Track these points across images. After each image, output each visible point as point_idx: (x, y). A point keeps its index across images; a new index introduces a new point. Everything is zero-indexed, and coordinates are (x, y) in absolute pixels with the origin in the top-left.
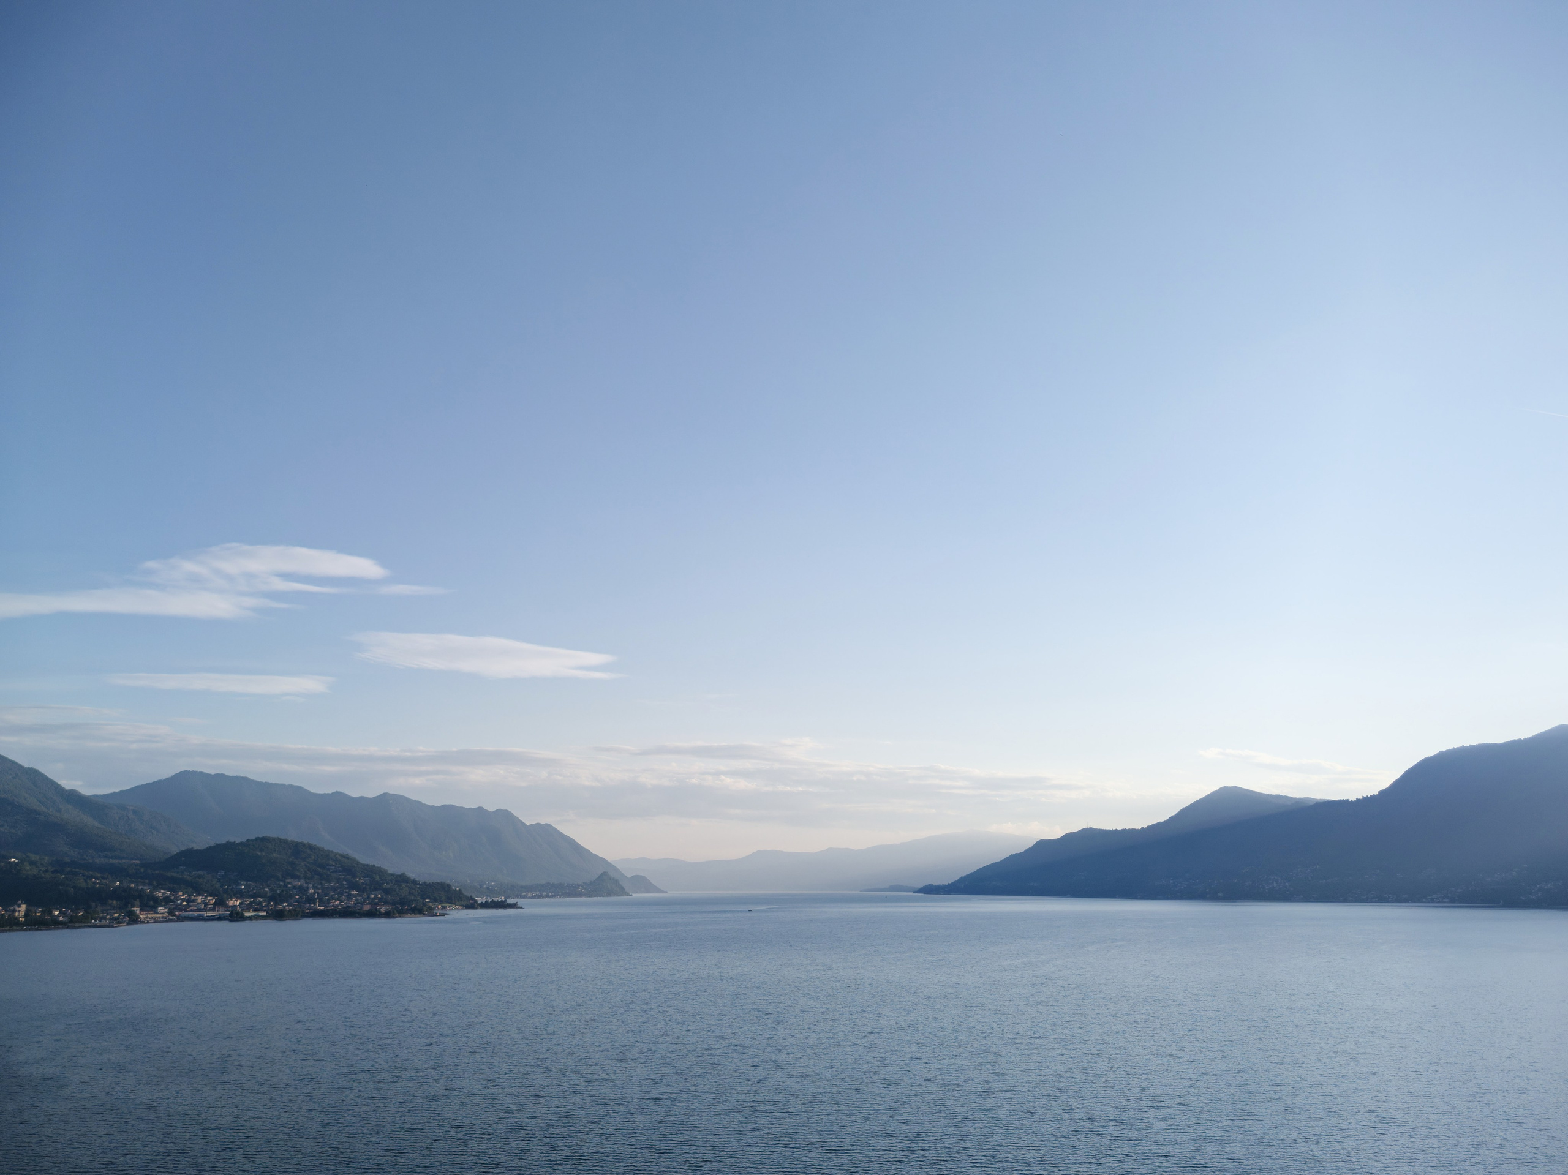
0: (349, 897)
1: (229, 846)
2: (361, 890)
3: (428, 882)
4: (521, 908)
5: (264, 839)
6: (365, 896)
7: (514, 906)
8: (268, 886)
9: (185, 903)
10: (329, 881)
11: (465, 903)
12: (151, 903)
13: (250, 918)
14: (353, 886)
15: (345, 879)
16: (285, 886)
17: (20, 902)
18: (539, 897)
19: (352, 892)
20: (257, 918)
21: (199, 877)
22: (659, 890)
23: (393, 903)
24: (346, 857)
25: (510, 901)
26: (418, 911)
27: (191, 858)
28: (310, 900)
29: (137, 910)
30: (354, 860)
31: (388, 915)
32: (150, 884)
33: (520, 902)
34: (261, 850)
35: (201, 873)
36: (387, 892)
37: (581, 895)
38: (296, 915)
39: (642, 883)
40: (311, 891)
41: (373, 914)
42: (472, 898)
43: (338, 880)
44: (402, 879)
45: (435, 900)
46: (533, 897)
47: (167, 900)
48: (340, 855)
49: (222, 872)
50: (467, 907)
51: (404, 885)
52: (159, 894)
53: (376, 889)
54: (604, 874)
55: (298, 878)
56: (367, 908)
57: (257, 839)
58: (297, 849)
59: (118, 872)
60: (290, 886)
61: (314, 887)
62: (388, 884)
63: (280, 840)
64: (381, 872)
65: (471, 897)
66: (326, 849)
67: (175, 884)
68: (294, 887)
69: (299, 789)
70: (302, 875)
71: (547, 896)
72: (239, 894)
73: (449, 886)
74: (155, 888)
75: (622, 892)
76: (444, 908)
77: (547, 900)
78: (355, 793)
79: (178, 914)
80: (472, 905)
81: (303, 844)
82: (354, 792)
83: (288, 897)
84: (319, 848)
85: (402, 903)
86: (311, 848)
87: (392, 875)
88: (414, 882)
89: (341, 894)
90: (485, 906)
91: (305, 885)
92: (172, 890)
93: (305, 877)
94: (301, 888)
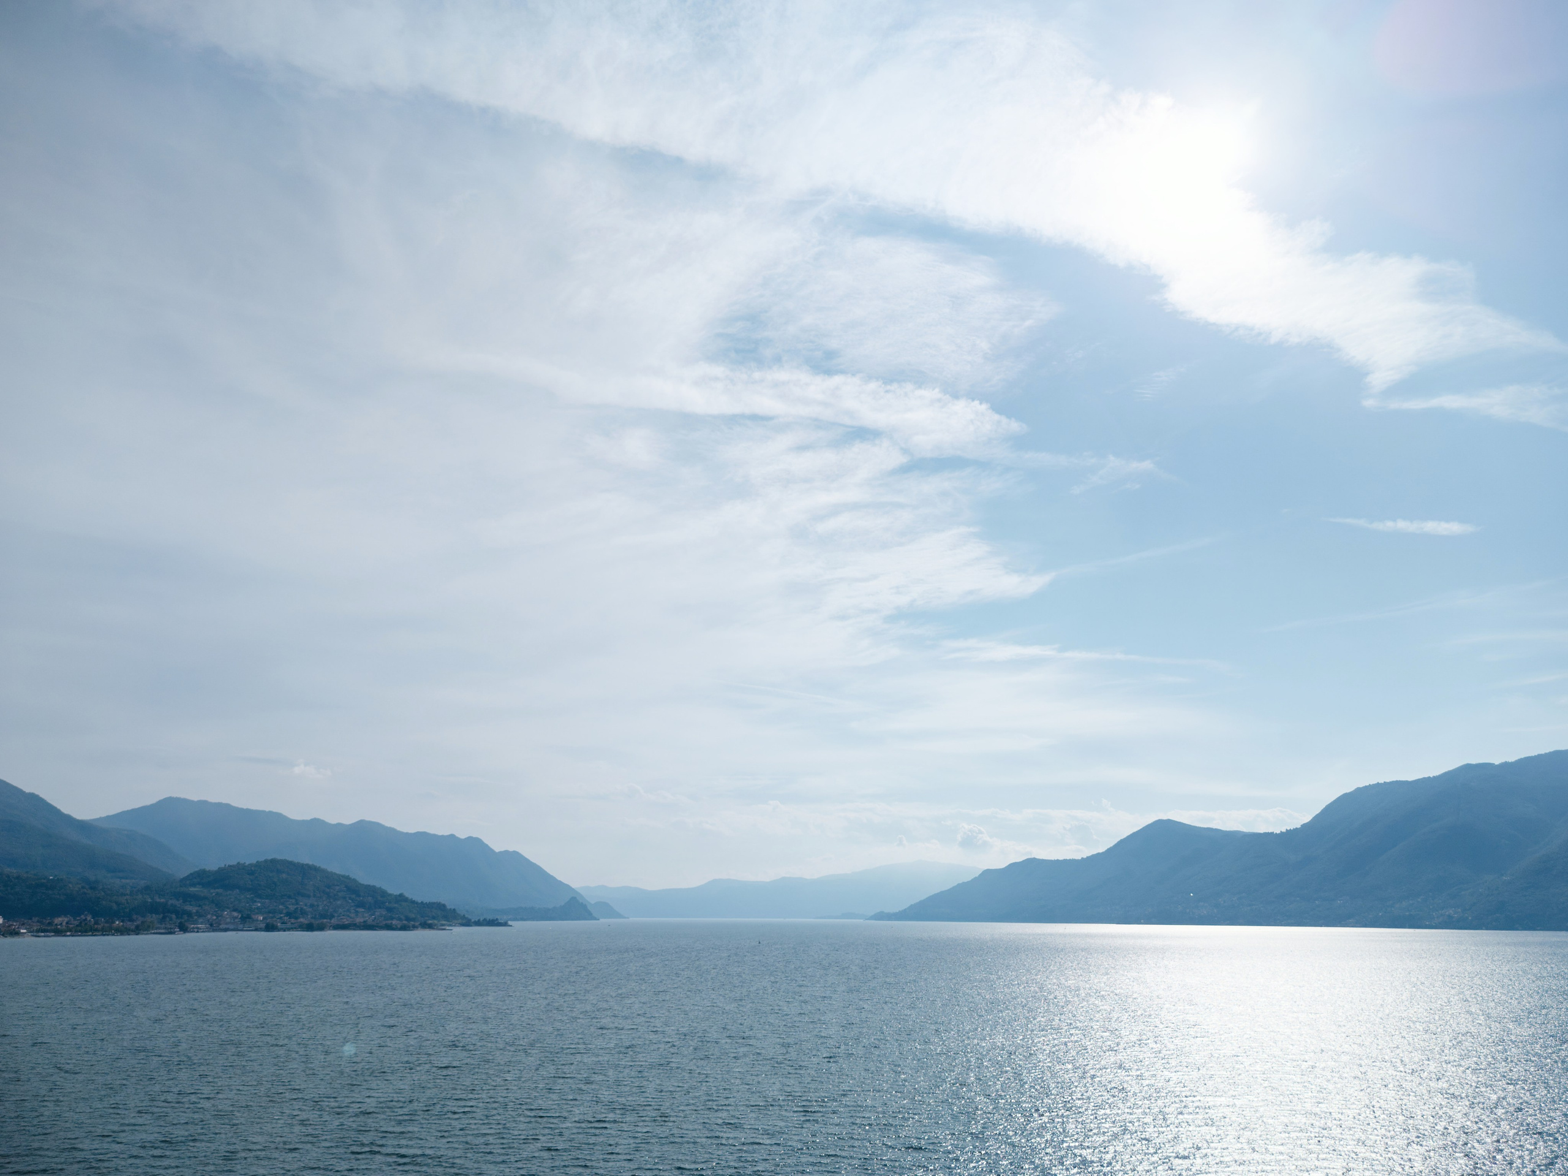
1: (240, 867)
2: (367, 908)
3: (424, 902)
4: (511, 926)
5: (273, 861)
6: (370, 913)
7: (505, 924)
8: (283, 904)
11: (460, 921)
13: (283, 929)
14: (360, 905)
15: (350, 898)
16: (297, 904)
19: (359, 910)
20: (287, 929)
21: (217, 894)
22: (622, 917)
23: (401, 919)
24: (348, 878)
25: (500, 920)
26: (424, 927)
28: (325, 916)
30: (355, 880)
33: (508, 921)
34: (272, 871)
35: (218, 891)
36: (389, 910)
37: (552, 918)
38: (319, 927)
39: (605, 909)
41: (388, 927)
42: (465, 917)
43: (346, 899)
44: (401, 898)
45: (436, 917)
46: (519, 918)
48: (343, 876)
49: (238, 891)
50: (464, 925)
51: (404, 904)
53: (380, 908)
54: (572, 899)
55: (309, 896)
56: (379, 922)
57: (266, 861)
58: (306, 871)
62: (390, 903)
63: (287, 861)
64: (384, 893)
65: (464, 915)
66: (329, 870)
69: (280, 816)
70: (312, 894)
72: (259, 911)
73: (444, 906)
75: (590, 916)
76: (443, 924)
78: (332, 820)
79: (214, 926)
80: (467, 923)
81: (308, 866)
84: (324, 870)
85: (408, 919)
86: (317, 869)
87: (390, 895)
88: (413, 902)
89: (350, 912)
90: (478, 923)
92: (200, 906)
93: (314, 896)
94: (312, 906)
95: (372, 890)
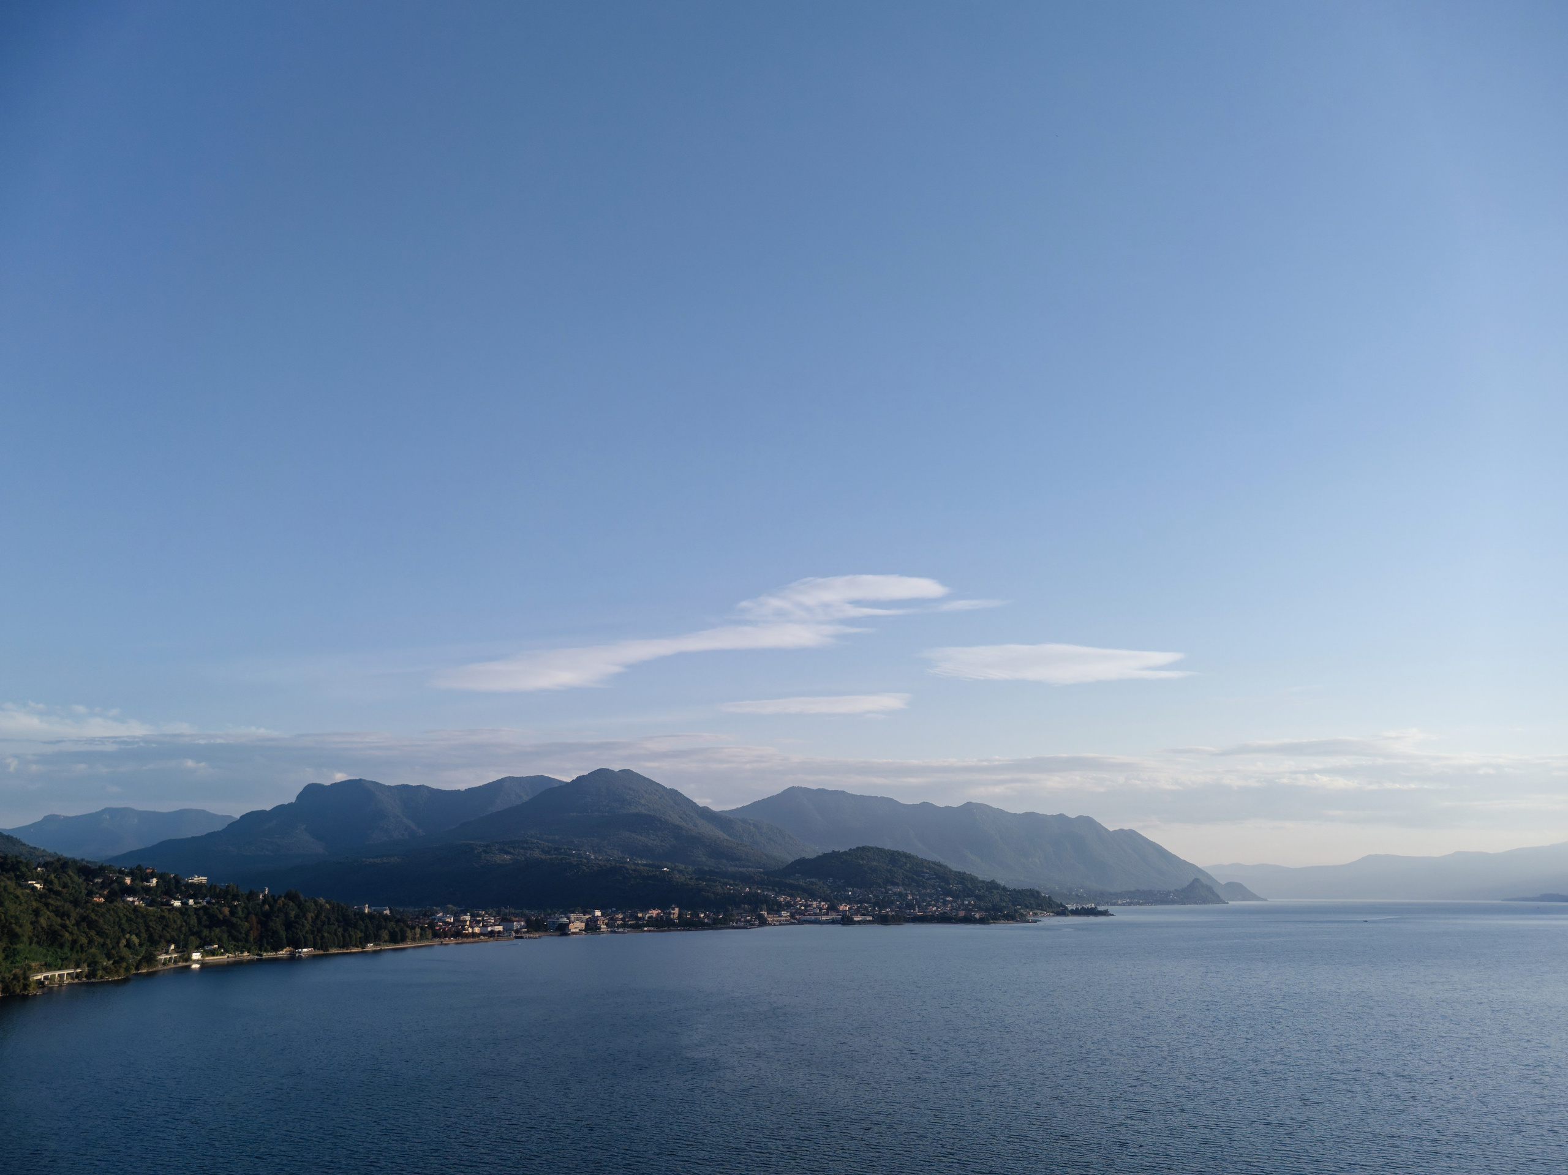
0: (945, 903)
1: (834, 855)
2: (956, 897)
3: (1017, 889)
4: (1113, 915)
5: (864, 849)
6: (959, 902)
7: (1105, 913)
8: (872, 893)
9: (803, 908)
10: (925, 888)
11: (1056, 910)
12: (776, 908)
13: (859, 922)
14: (948, 893)
15: (939, 886)
16: (886, 892)
17: (673, 906)
18: (1130, 904)
19: (947, 899)
20: (864, 922)
21: (812, 883)
22: (1258, 898)
23: (987, 910)
24: (939, 865)
25: (1101, 908)
26: (1011, 917)
27: (802, 866)
28: (910, 906)
29: (765, 913)
30: (946, 867)
31: (982, 921)
32: (773, 890)
33: (1111, 909)
34: (863, 859)
35: (813, 880)
36: (979, 898)
37: (1173, 902)
38: (898, 920)
39: (1238, 890)
40: (910, 897)
41: (968, 920)
42: (1061, 905)
43: (934, 887)
44: (992, 886)
45: (1027, 907)
46: (1124, 904)
47: (788, 905)
48: (934, 863)
49: (831, 880)
50: (1058, 914)
51: (995, 891)
52: (781, 899)
53: (969, 896)
54: (1197, 880)
55: (896, 884)
56: (962, 914)
57: (858, 848)
58: (895, 858)
59: (747, 880)
60: (890, 892)
61: (912, 894)
62: (979, 890)
63: (878, 849)
64: (973, 879)
65: (1061, 903)
66: (920, 857)
67: (793, 890)
68: (895, 894)
69: (890, 800)
70: (900, 882)
71: (1138, 904)
72: (848, 900)
73: (1038, 892)
74: (778, 894)
75: (1217, 899)
76: (1035, 914)
77: (1138, 907)
78: (940, 804)
79: (798, 918)
80: (1063, 912)
81: (898, 853)
82: (940, 802)
83: (890, 903)
84: (913, 857)
85: (995, 908)
86: (907, 856)
87: (983, 882)
88: (1005, 889)
89: (937, 900)
90: (1076, 912)
91: (904, 892)
92: (791, 896)
93: (903, 884)
94: (900, 894)
95: (962, 878)
